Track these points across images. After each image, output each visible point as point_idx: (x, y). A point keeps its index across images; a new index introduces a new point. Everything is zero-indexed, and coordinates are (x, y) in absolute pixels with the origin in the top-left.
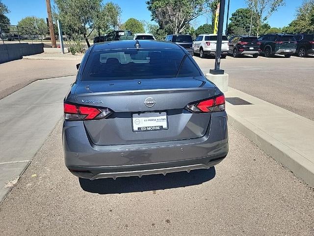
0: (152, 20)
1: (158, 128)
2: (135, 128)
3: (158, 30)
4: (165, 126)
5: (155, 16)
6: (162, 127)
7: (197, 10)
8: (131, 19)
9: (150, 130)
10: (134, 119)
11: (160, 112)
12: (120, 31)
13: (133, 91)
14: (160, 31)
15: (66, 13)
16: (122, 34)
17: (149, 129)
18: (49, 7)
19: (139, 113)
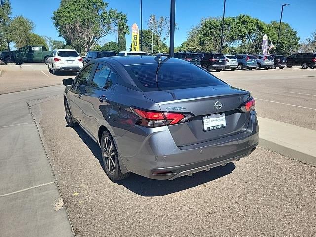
0: (60, 36)
1: (221, 127)
2: (206, 128)
4: (225, 125)
5: (62, 32)
6: (223, 125)
7: (105, 28)
10: (204, 121)
11: (221, 113)
12: (33, 47)
13: (204, 98)
16: (36, 49)
17: (215, 128)
19: (207, 115)
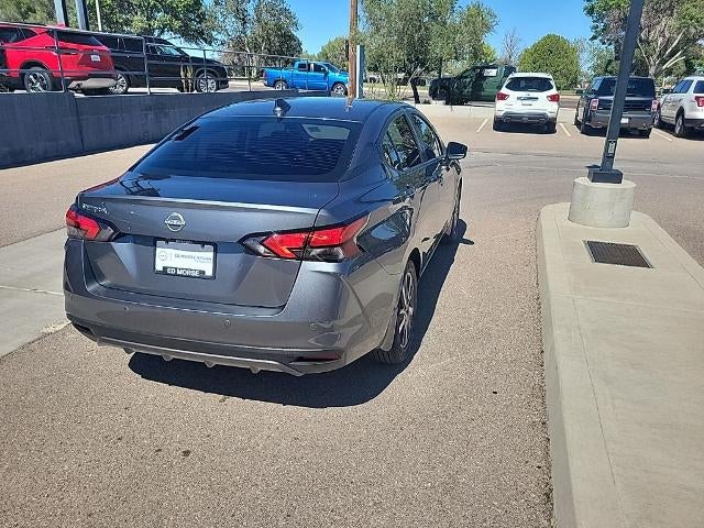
0: (595, 38)
1: (196, 274)
2: (159, 267)
3: (610, 61)
4: (209, 273)
5: (602, 28)
6: (204, 272)
8: (549, 36)
9: (182, 276)
10: (158, 250)
11: (203, 244)
12: (489, 67)
14: (614, 64)
15: (378, 30)
16: (493, 72)
17: (180, 272)
18: (356, 17)
19: (167, 240)
